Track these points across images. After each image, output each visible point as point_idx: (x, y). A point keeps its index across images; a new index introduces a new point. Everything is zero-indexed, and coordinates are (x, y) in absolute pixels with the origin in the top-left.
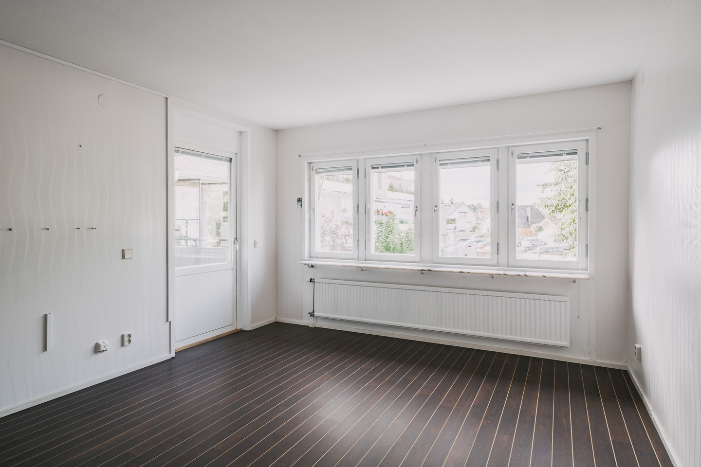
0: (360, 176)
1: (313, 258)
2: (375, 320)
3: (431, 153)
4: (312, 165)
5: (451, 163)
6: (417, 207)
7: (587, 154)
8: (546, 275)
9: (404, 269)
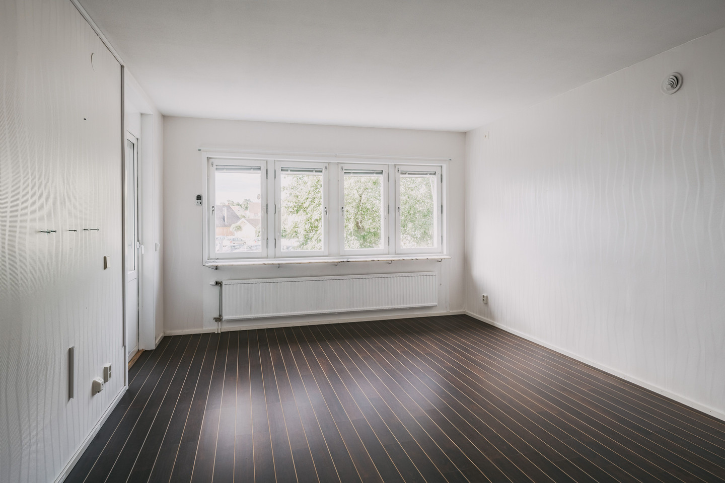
0: (270, 176)
1: (211, 259)
2: (293, 313)
3: (339, 163)
4: (210, 160)
5: (353, 173)
6: (326, 208)
7: (442, 175)
8: (428, 257)
9: (317, 263)
